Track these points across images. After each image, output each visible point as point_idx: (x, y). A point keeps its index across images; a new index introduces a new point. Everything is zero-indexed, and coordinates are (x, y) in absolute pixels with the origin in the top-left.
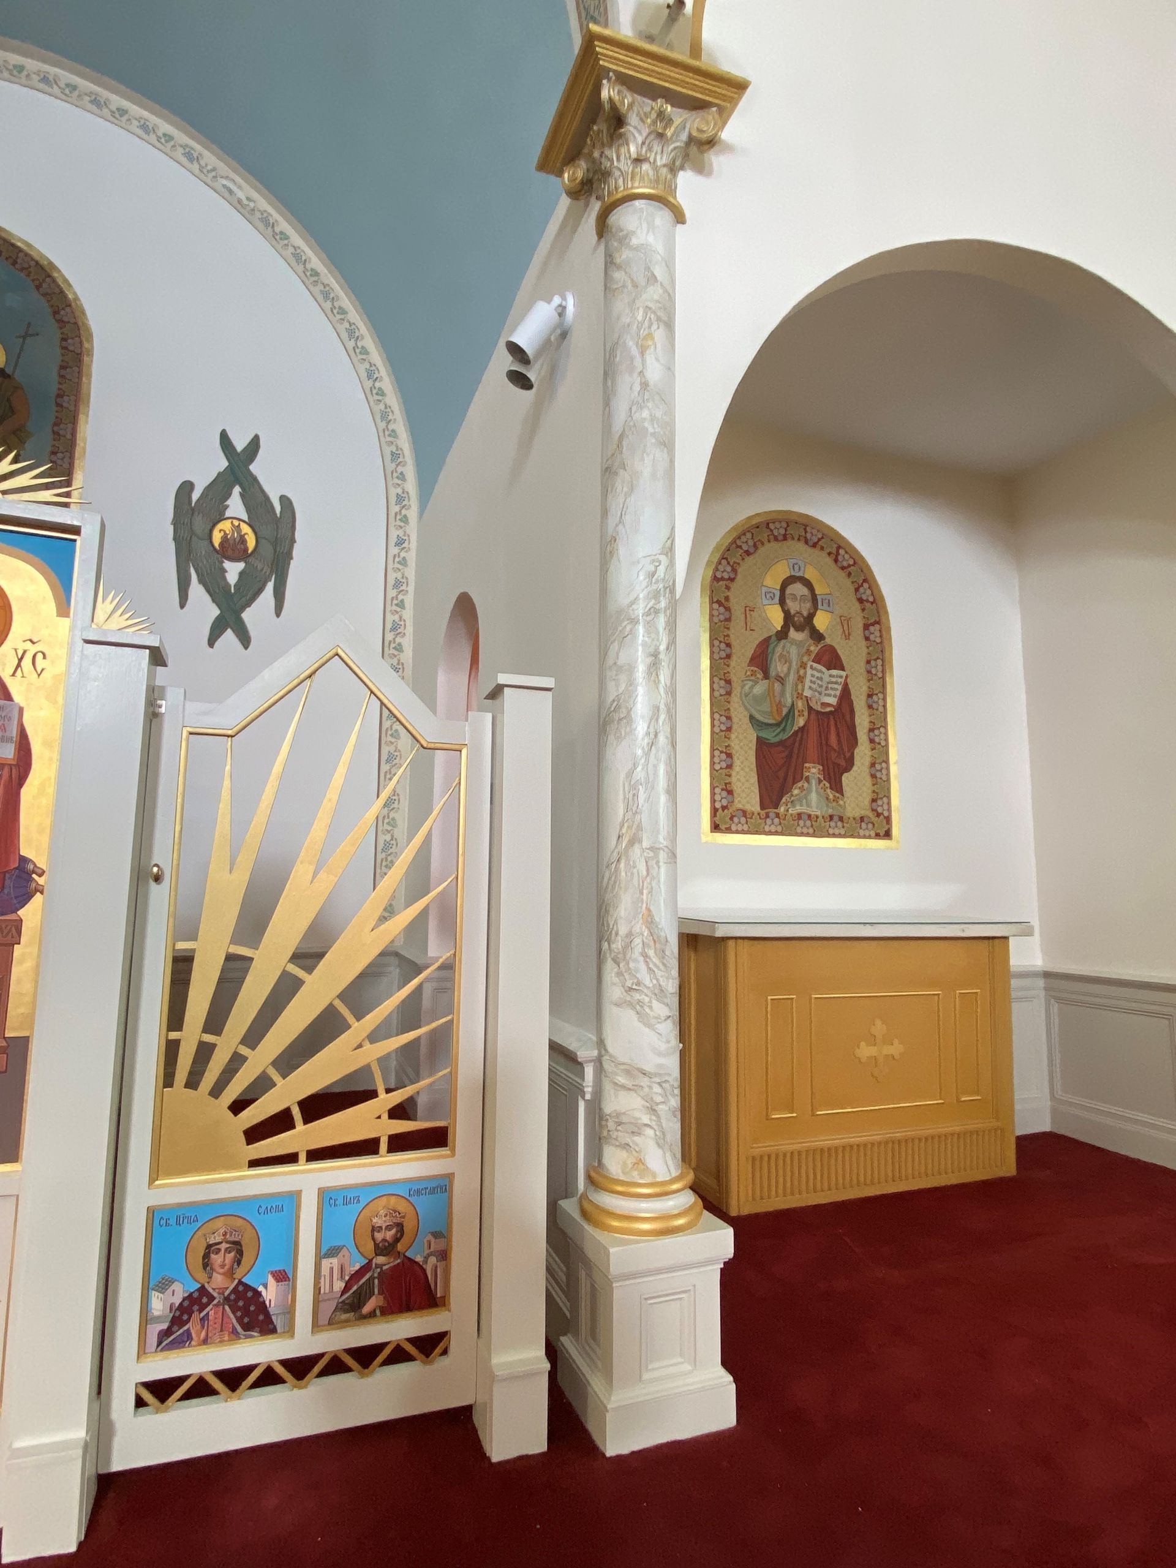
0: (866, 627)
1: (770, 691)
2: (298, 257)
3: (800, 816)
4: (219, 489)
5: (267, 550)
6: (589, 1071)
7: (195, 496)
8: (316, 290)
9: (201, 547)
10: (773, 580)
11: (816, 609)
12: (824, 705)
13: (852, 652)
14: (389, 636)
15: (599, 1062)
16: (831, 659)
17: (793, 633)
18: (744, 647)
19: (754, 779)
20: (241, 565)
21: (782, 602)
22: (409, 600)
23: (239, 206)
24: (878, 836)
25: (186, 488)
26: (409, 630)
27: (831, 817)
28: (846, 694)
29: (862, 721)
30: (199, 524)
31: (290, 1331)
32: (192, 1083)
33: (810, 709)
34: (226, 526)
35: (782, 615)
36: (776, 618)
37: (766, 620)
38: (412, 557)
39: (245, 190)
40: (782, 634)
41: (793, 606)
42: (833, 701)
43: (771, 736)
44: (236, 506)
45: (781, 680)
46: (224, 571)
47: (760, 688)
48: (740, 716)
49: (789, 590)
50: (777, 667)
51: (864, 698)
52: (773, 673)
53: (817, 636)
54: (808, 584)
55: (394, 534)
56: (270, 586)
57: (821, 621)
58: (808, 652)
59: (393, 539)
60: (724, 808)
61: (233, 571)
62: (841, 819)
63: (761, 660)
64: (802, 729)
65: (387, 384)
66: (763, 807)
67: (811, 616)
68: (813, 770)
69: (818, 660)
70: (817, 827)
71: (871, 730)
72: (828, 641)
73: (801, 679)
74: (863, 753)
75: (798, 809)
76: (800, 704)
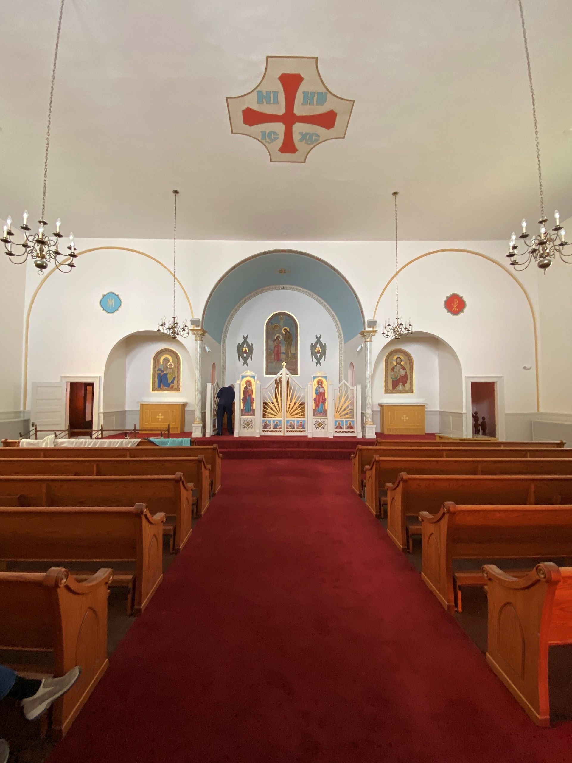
0: (410, 363)
1: (394, 374)
2: (325, 306)
3: (398, 390)
4: (316, 344)
5: (323, 351)
6: (365, 414)
7: (313, 345)
8: (328, 310)
9: (314, 352)
10: (395, 358)
11: (401, 361)
12: (403, 375)
13: (407, 367)
14: (340, 362)
15: (366, 413)
16: (404, 368)
17: (398, 365)
18: (390, 368)
19: (392, 385)
20: (320, 354)
21: (396, 361)
22: (343, 356)
23: (316, 300)
24: (411, 392)
25: (312, 344)
26: (343, 361)
27: (403, 390)
28: (406, 373)
29: (409, 377)
30: (314, 349)
31: (344, 429)
32: (336, 413)
33: (400, 375)
34: (317, 349)
35: (396, 363)
36: (395, 363)
37: (394, 364)
38: (343, 349)
39: (317, 297)
40: (396, 366)
41: (398, 362)
42: (404, 374)
43: (394, 380)
44: (318, 346)
45: (396, 372)
46: (317, 355)
47: (393, 373)
48: (389, 377)
49: (397, 359)
50: (395, 370)
51: (409, 373)
52: (394, 371)
53: (402, 365)
54: (400, 358)
55: (340, 346)
56: (323, 356)
57: (402, 363)
58: (400, 368)
59: (340, 347)
60: (387, 389)
61: (318, 355)
62: (405, 390)
63: (393, 369)
64: (399, 378)
65: (338, 323)
66: (393, 389)
67: (401, 363)
68: (401, 384)
69: (402, 369)
70: (401, 391)
71: (410, 378)
72: (403, 366)
73: (399, 372)
74: (409, 381)
75: (398, 389)
76: (399, 375)
